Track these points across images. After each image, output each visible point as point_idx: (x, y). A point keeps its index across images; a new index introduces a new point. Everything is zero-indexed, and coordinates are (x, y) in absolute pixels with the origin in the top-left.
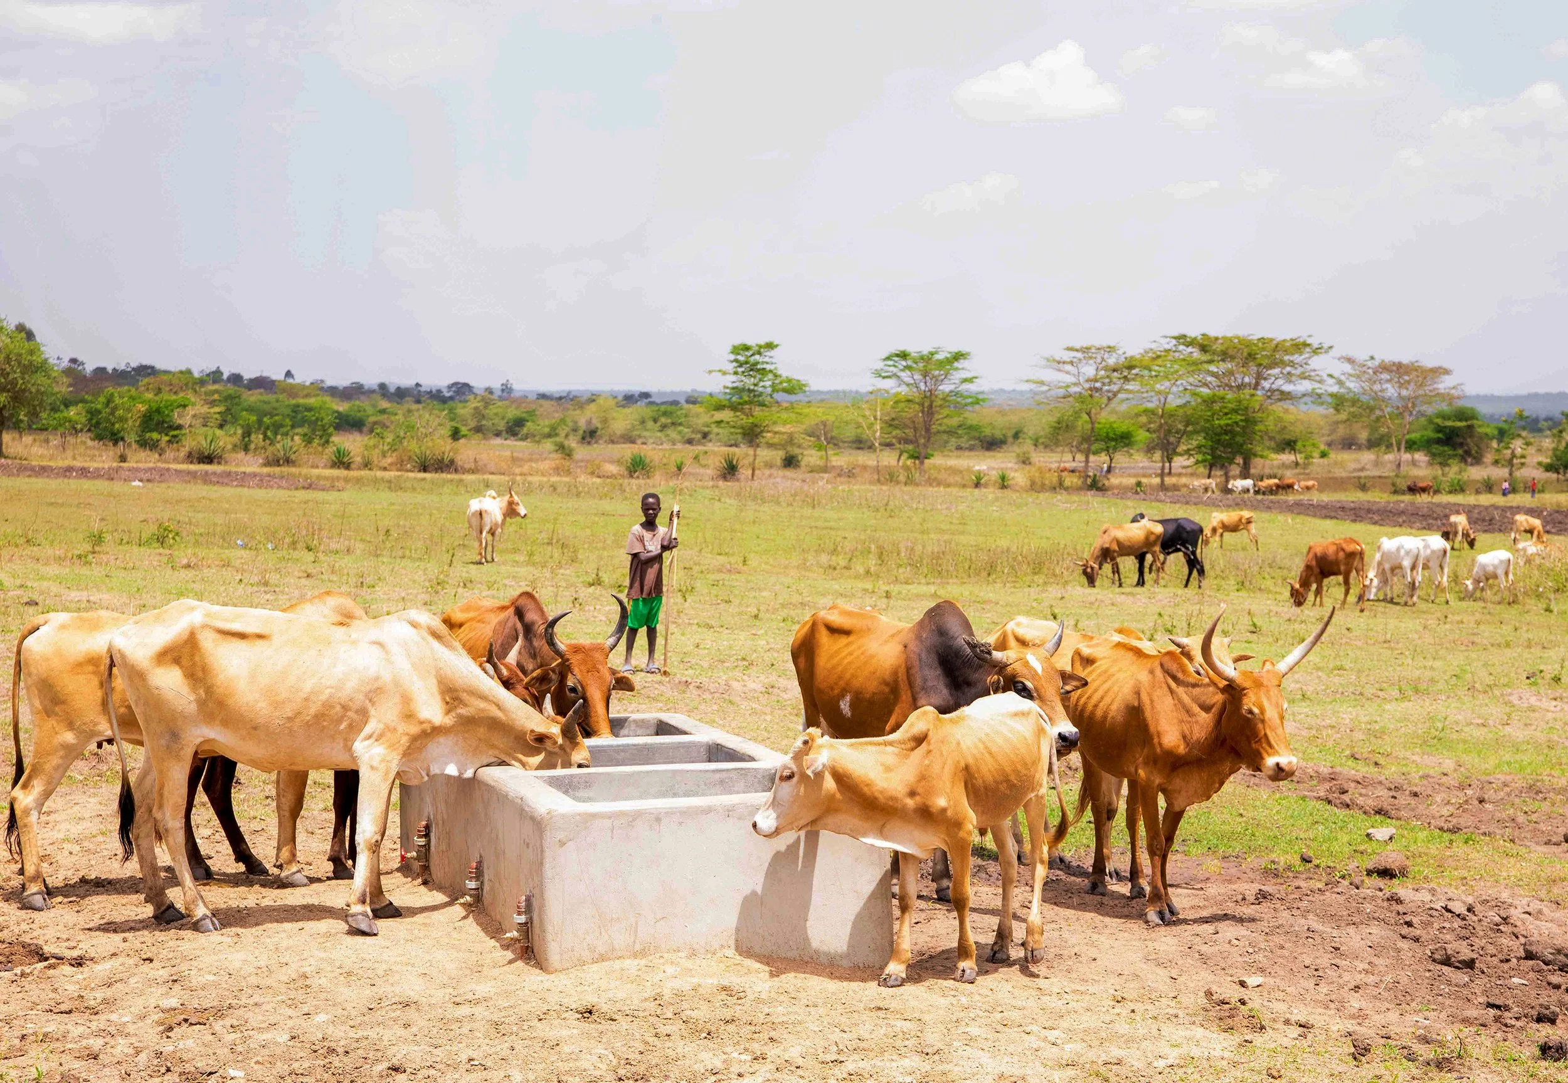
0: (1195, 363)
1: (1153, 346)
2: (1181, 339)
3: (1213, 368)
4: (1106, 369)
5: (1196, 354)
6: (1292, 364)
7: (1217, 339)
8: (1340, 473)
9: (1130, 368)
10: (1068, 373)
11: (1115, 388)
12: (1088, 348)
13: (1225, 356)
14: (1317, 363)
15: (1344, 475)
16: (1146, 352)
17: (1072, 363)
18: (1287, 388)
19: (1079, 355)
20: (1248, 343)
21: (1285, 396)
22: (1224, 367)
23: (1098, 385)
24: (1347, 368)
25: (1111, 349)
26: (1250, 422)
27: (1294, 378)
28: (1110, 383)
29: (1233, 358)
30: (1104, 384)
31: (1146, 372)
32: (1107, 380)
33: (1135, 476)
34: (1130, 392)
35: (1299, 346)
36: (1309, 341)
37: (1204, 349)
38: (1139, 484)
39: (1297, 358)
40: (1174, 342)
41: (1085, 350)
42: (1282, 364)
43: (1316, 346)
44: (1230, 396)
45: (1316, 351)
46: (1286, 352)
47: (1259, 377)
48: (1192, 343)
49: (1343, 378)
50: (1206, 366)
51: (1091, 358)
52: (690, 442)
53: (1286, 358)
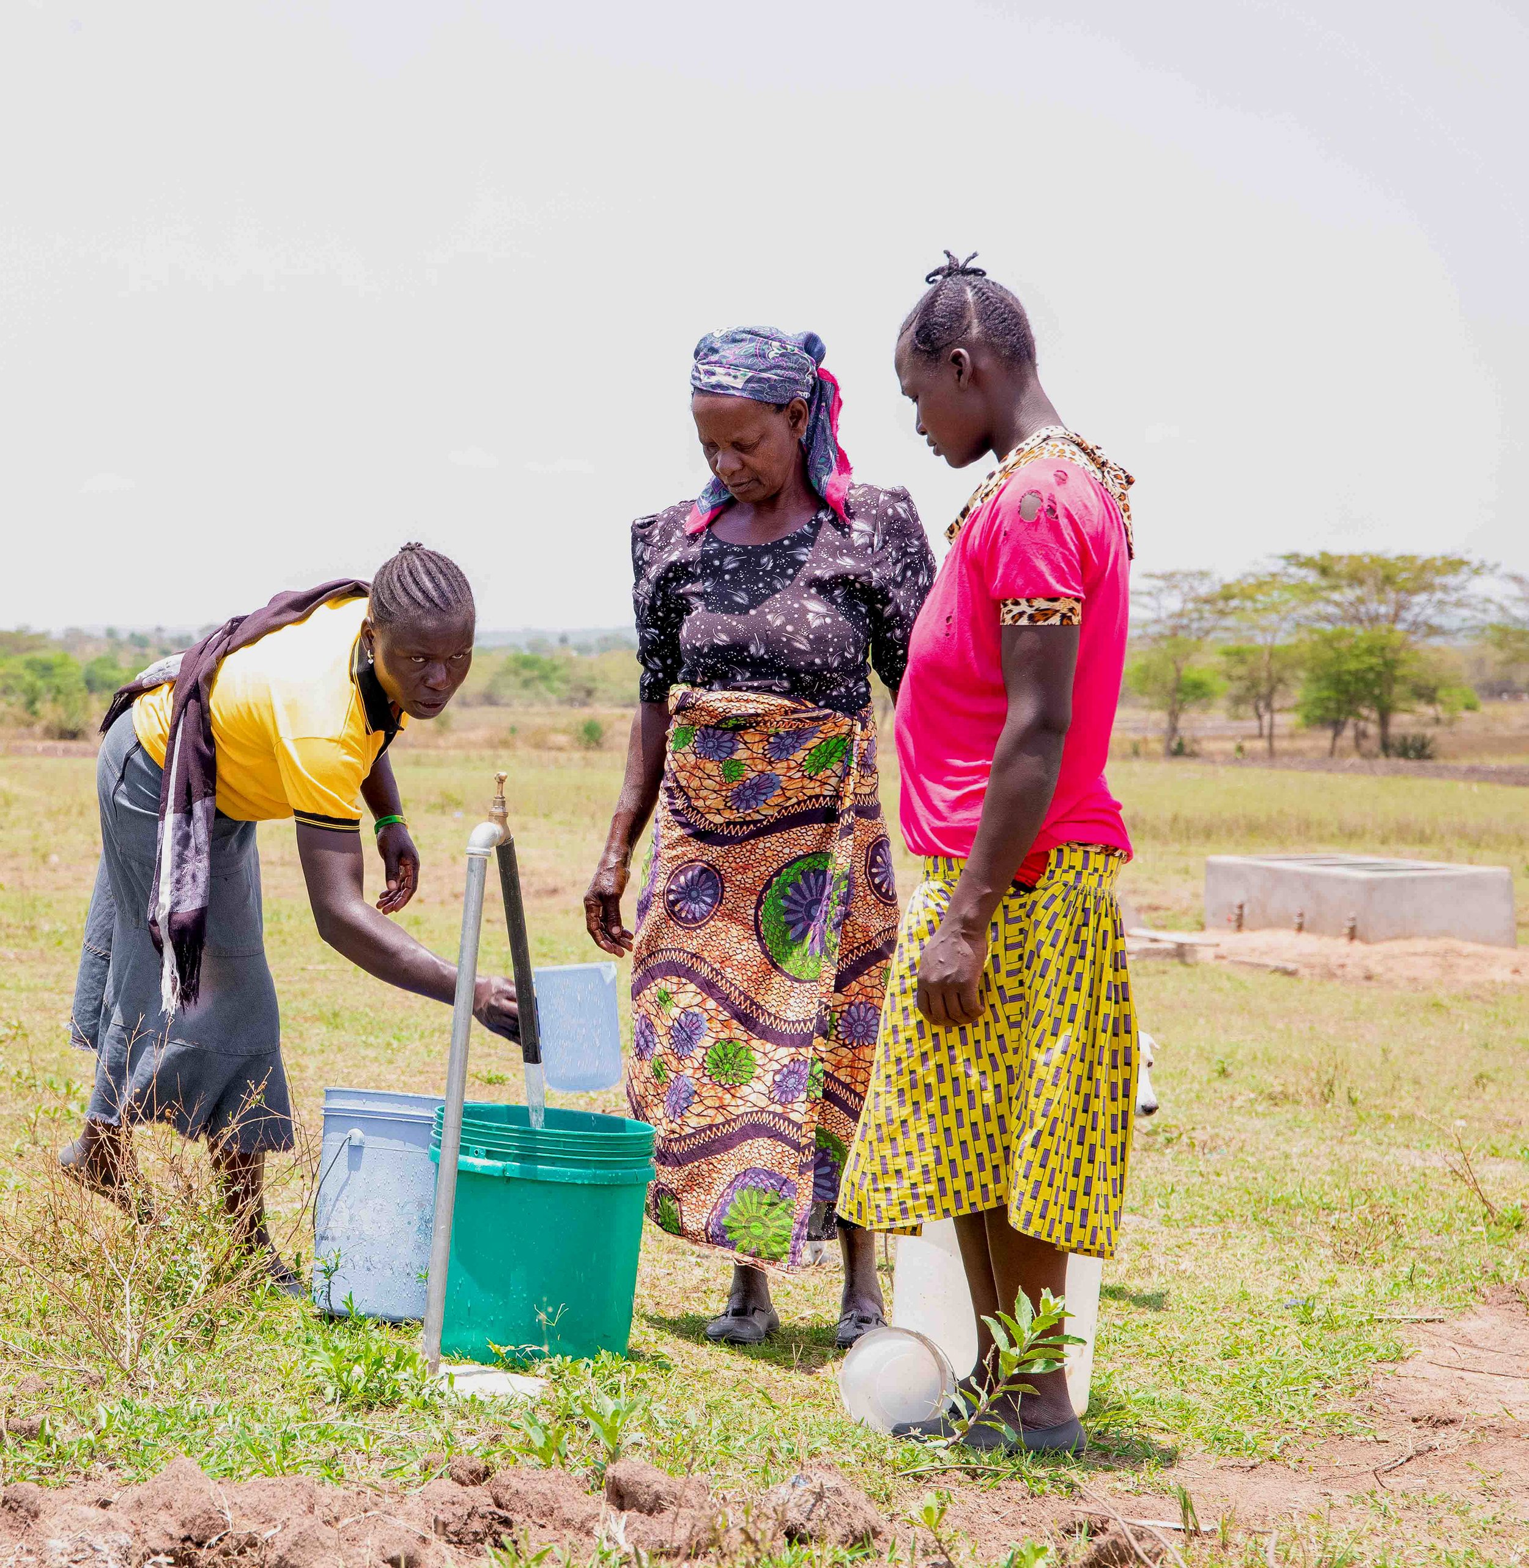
0: (1313, 590)
1: (1254, 569)
2: (1293, 559)
3: (1336, 596)
4: (1197, 600)
5: (1312, 577)
6: (1445, 588)
7: (1341, 558)
8: (1501, 730)
9: (1227, 597)
10: (1145, 607)
11: (1206, 625)
12: (1172, 575)
13: (1355, 579)
14: (1479, 587)
15: (1507, 733)
16: (1245, 576)
17: (1150, 594)
18: (1436, 621)
19: (1161, 583)
20: (1384, 564)
21: (1434, 630)
22: (1349, 594)
23: (1185, 621)
24: (1514, 590)
25: (1203, 575)
26: (1390, 665)
27: (1448, 608)
28: (1201, 618)
29: (1361, 582)
30: (1191, 620)
31: (1249, 604)
32: (1195, 615)
33: (1233, 738)
34: (1227, 629)
35: (1454, 565)
36: (1466, 558)
37: (1324, 571)
38: (1240, 749)
39: (1451, 580)
40: (1283, 563)
41: (1168, 577)
42: (1429, 588)
43: (1476, 563)
44: (1359, 631)
45: (1477, 572)
46: (1438, 572)
47: (1401, 607)
48: (1307, 563)
49: (1507, 603)
50: (1326, 594)
51: (1175, 587)
52: (571, 701)
53: (1438, 580)
